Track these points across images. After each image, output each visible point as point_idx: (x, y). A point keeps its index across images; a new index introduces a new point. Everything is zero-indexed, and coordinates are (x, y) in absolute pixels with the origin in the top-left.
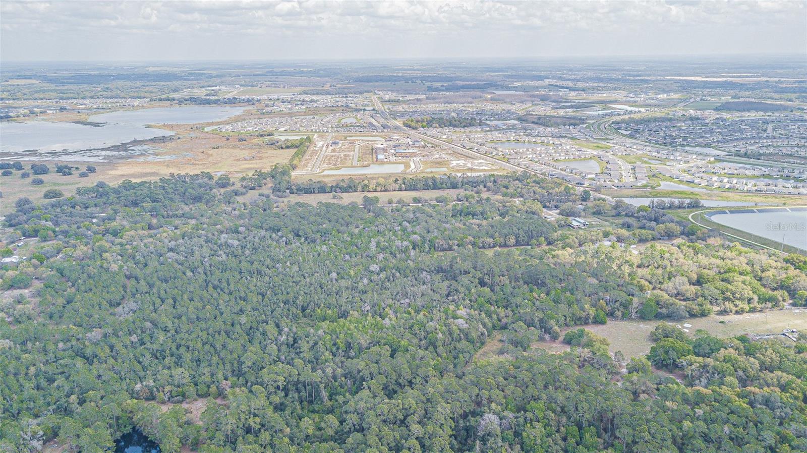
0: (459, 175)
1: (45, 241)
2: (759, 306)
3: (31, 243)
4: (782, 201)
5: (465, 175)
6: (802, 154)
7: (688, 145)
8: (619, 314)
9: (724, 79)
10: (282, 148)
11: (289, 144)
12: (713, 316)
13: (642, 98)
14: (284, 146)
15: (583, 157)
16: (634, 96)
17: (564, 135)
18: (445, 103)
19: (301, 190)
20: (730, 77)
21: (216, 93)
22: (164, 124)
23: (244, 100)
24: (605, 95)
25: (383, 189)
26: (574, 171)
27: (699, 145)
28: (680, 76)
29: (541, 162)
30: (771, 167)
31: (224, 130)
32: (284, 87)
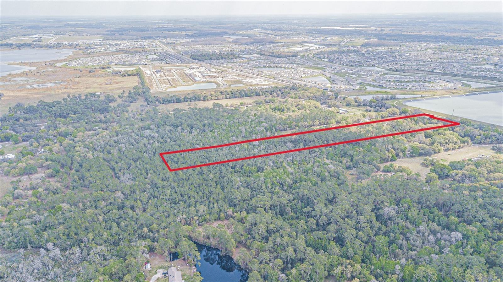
0: (257, 87)
1: (16, 144)
2: (462, 145)
3: (7, 145)
4: (432, 93)
5: (261, 88)
6: (423, 69)
7: (363, 66)
8: (401, 154)
9: (353, 28)
10: (125, 76)
11: (129, 73)
12: (442, 152)
13: (318, 39)
14: (126, 75)
15: (315, 75)
16: (313, 39)
17: (294, 62)
18: (206, 45)
19: (166, 102)
20: (355, 27)
21: (40, 40)
22: (22, 62)
23: (66, 44)
24: (296, 38)
25: (216, 98)
26: (317, 83)
27: (369, 66)
28: (328, 27)
29: (294, 78)
30: (414, 76)
31: (72, 65)
32: (87, 35)
